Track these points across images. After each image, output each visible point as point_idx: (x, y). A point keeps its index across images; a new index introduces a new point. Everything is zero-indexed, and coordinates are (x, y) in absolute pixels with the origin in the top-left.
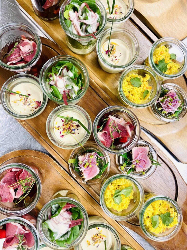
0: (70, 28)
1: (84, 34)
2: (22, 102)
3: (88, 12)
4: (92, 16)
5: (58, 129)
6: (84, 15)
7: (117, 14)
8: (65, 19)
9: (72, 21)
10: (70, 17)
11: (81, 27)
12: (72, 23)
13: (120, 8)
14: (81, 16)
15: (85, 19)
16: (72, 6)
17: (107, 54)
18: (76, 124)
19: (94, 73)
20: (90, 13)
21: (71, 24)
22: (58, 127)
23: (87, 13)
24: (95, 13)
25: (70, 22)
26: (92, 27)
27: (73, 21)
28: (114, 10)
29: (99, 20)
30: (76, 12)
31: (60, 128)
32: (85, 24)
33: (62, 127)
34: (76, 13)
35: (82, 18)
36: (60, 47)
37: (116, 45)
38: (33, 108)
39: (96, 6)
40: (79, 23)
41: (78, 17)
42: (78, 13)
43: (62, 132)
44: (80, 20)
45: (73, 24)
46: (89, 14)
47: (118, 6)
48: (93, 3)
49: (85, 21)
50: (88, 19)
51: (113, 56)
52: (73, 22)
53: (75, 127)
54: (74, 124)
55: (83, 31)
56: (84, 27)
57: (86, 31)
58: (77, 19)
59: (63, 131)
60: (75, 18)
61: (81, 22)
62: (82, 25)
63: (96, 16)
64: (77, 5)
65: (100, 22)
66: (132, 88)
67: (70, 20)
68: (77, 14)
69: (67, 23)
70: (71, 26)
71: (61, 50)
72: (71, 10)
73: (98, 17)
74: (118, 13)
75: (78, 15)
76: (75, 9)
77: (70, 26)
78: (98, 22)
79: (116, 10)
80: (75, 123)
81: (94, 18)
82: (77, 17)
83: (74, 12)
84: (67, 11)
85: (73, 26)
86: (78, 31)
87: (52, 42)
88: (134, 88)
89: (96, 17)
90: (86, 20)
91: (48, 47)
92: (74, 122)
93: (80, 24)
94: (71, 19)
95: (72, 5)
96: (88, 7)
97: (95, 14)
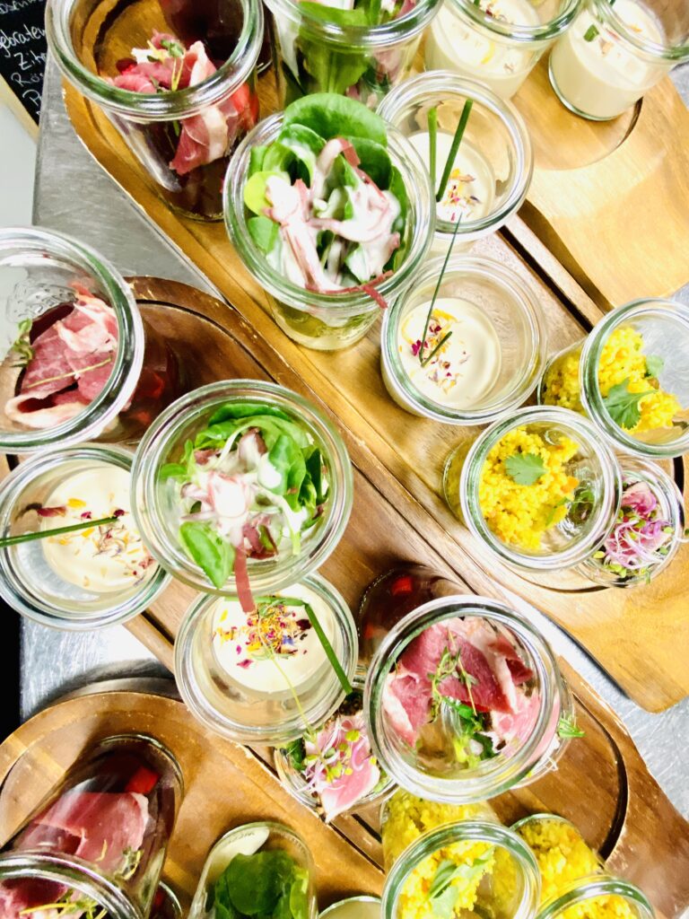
0: (271, 258)
1: (335, 283)
2: (93, 539)
3: (353, 185)
4: (370, 206)
5: (230, 636)
6: (335, 196)
7: (460, 202)
8: (250, 214)
9: (280, 224)
10: (271, 205)
11: (320, 251)
12: (281, 233)
13: (468, 180)
14: (324, 203)
15: (340, 215)
16: (280, 156)
17: (415, 355)
18: (298, 618)
19: (365, 416)
20: (362, 191)
21: (279, 238)
22: (230, 630)
23: (348, 188)
24: (384, 193)
25: (275, 231)
26: (368, 252)
27: (288, 225)
28: (449, 188)
29: (400, 224)
30: (299, 182)
31: (236, 635)
32: (341, 239)
33: (246, 630)
34: (300, 188)
35: (326, 210)
36: (246, 323)
37: (450, 321)
38: (134, 562)
39: (387, 160)
40: (314, 233)
41: (311, 206)
42: (308, 186)
43: (244, 647)
44: (319, 222)
45: (284, 239)
46: (359, 195)
47: (463, 174)
48: (378, 146)
49: (338, 228)
50: (351, 216)
51: (437, 364)
52: (288, 228)
53: (296, 628)
54: (291, 617)
55: (330, 266)
56: (335, 250)
57: (343, 270)
58: (304, 213)
59: (247, 643)
60: (294, 211)
61: (324, 229)
62: (325, 241)
63: (388, 205)
64: (304, 153)
65: (402, 232)
66: (510, 487)
67: (273, 219)
68: (303, 193)
69: (258, 235)
70: (277, 246)
71: (251, 332)
72: (276, 174)
73: (395, 208)
74: (463, 202)
75: (308, 198)
76: (296, 171)
77: (271, 247)
78: (393, 231)
79: (455, 187)
80: (294, 615)
81: (377, 213)
82: (305, 207)
83: (293, 183)
84: (256, 175)
85: (286, 247)
86: (311, 270)
87: (219, 301)
88: (516, 487)
89: (384, 211)
90: (345, 222)
91: (203, 320)
92: (289, 609)
93: (318, 237)
94: (279, 214)
95: (282, 149)
96: (352, 162)
97: (381, 195)
